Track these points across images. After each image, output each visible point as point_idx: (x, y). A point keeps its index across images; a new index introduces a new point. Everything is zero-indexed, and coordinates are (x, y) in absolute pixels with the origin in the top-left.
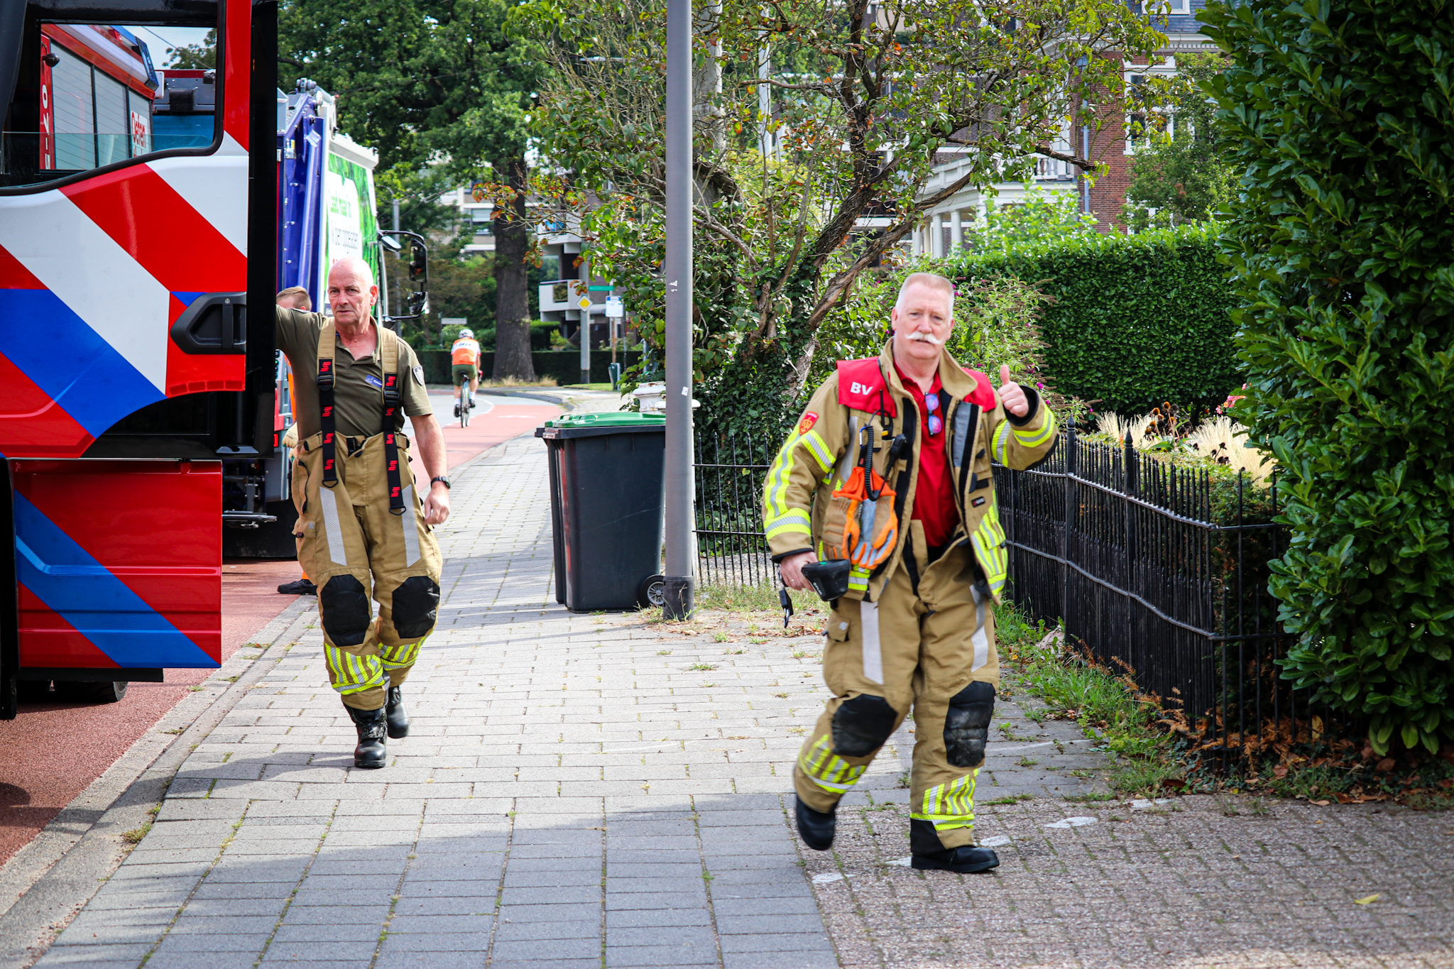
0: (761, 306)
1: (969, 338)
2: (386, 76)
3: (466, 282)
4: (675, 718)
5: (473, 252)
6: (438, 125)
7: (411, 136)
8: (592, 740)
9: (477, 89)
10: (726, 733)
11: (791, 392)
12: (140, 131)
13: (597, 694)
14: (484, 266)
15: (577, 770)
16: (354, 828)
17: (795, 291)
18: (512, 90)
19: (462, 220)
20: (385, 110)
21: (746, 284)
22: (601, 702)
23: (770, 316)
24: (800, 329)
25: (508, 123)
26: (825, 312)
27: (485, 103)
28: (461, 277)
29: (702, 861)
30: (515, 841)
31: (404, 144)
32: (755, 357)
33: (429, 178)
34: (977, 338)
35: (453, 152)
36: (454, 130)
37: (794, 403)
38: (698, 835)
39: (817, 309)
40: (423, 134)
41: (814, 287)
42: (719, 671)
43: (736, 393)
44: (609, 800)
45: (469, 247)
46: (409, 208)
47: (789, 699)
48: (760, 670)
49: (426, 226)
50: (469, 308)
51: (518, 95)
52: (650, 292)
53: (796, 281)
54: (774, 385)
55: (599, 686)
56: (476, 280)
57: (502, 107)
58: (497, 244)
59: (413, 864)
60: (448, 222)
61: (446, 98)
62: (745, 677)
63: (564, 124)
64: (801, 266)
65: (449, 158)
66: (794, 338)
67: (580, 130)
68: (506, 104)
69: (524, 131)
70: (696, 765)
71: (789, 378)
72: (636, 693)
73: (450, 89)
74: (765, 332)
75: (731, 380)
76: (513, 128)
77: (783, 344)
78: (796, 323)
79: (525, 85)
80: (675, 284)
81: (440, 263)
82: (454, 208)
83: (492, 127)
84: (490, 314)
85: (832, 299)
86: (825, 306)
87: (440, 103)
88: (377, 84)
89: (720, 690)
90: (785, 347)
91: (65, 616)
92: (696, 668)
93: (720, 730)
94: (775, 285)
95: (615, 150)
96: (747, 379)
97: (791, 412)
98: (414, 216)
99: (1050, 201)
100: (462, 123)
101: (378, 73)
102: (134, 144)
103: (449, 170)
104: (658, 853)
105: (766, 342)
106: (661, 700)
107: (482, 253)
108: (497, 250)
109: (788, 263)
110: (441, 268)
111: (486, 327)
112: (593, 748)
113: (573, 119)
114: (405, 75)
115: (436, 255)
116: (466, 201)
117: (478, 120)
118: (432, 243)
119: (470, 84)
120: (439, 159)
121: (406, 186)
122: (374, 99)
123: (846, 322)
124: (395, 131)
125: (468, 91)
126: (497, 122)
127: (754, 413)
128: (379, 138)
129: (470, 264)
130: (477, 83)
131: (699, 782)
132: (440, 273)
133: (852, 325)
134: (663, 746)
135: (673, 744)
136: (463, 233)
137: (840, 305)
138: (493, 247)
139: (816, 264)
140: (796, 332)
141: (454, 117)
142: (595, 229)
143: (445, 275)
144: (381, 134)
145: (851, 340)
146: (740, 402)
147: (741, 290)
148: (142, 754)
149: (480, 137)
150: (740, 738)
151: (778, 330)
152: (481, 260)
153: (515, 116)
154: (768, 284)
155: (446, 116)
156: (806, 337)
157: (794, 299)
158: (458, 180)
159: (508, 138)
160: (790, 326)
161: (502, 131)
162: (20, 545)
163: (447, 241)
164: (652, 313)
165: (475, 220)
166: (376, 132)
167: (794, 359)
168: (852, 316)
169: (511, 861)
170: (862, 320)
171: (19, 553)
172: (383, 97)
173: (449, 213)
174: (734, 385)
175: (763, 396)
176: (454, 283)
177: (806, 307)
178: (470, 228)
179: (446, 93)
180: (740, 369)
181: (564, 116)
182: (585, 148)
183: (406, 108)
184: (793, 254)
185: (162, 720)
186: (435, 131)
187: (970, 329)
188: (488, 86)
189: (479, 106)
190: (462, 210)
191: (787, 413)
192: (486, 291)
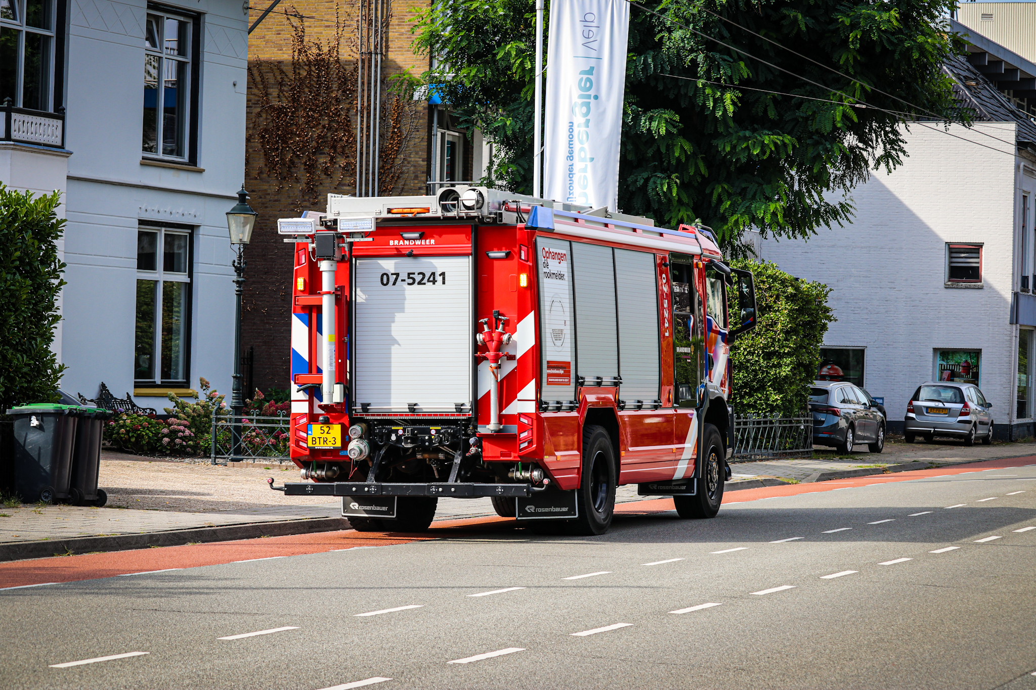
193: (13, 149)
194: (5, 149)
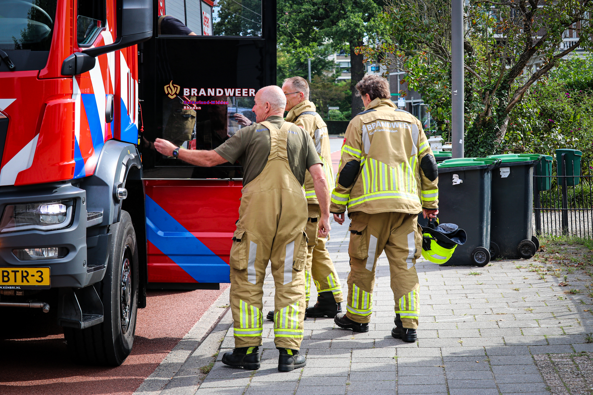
0: (485, 102)
1: (575, 117)
2: (305, 7)
3: (339, 92)
4: (468, 302)
5: (341, 80)
6: (328, 27)
7: (316, 32)
8: (430, 314)
9: (343, 12)
10: (495, 311)
11: (498, 140)
12: (207, 20)
13: (427, 288)
14: (346, 85)
15: (425, 332)
16: (317, 366)
17: (500, 95)
18: (358, 12)
19: (336, 66)
20: (305, 21)
21: (478, 92)
22: (430, 293)
23: (489, 106)
24: (502, 112)
25: (357, 25)
26: (513, 105)
27: (347, 17)
28: (336, 90)
29: (497, 386)
30: (400, 374)
31: (313, 34)
32: (482, 125)
33: (323, 49)
34: (578, 117)
35: (333, 38)
36: (334, 29)
37: (500, 146)
38: (491, 370)
39: (510, 103)
40: (321, 31)
41: (508, 94)
42: (482, 275)
43: (473, 141)
44: (444, 349)
45: (340, 78)
46: (315, 61)
47: (520, 291)
48: (502, 275)
49: (322, 69)
50: (340, 103)
51: (361, 14)
52: (435, 96)
53: (500, 91)
54: (491, 137)
55: (427, 284)
56: (342, 91)
57: (354, 19)
58: (352, 76)
59: (349, 388)
60: (331, 67)
61: (330, 16)
62: (495, 279)
63: (397, 20)
64: (502, 84)
65: (331, 41)
66: (499, 116)
67: (404, 23)
68: (356, 18)
69: (363, 29)
70: (483, 329)
71: (497, 134)
72: (446, 288)
73: (332, 12)
74: (487, 114)
75: (471, 135)
76: (359, 27)
77: (495, 119)
78: (500, 110)
79: (363, 10)
80: (456, 91)
81: (328, 84)
82: (333, 61)
83: (350, 27)
84: (349, 105)
85: (517, 99)
86: (513, 102)
87: (328, 18)
88: (303, 10)
89: (486, 286)
90: (496, 120)
91: (171, 257)
92: (472, 274)
93: (491, 309)
94: (491, 92)
95: (420, 31)
96: (478, 135)
97: (498, 150)
98: (317, 65)
99: (582, 58)
100: (338, 25)
101: (302, 5)
102: (204, 26)
103: (332, 45)
104: (473, 382)
105: (487, 118)
106: (459, 292)
107: (344, 80)
108: (352, 78)
109: (496, 83)
110: (328, 86)
111: (346, 111)
112: (431, 319)
113: (401, 17)
114: (314, 6)
115: (326, 81)
116: (337, 59)
117: (344, 24)
118: (324, 76)
119: (340, 10)
120: (327, 41)
121: (314, 53)
122: (301, 16)
123: (522, 109)
124: (309, 29)
125: (340, 13)
126: (352, 25)
127: (482, 150)
128: (302, 32)
129: (340, 84)
130: (344, 9)
131: (487, 339)
132: (328, 88)
133: (524, 110)
134: (465, 318)
135: (470, 317)
136: (337, 72)
137: (519, 101)
138: (350, 78)
139: (508, 83)
140: (500, 113)
141: (334, 23)
142: (411, 67)
143: (329, 89)
144: (303, 31)
145: (523, 117)
146: (475, 145)
147: (475, 95)
148: (208, 319)
149: (345, 31)
150: (502, 314)
151: (492, 113)
152: (344, 83)
153: (359, 22)
154: (488, 92)
155: (331, 23)
156: (504, 116)
157: (499, 99)
158: (335, 50)
159: (357, 31)
160: (497, 111)
161: (354, 29)
162: (149, 222)
163: (330, 75)
164: (436, 105)
165: (341, 66)
166: (301, 30)
167: (500, 126)
168: (524, 106)
169: (399, 386)
170: (528, 108)
171: (148, 226)
172: (305, 15)
173: (331, 64)
174: (472, 137)
175: (486, 142)
176: (334, 92)
177: (505, 102)
178: (340, 70)
179: (331, 14)
180: (475, 130)
181: (397, 16)
182: (406, 31)
183: (314, 20)
184: (499, 78)
185: (217, 300)
186: (326, 29)
187: (575, 112)
188: (349, 11)
189: (344, 18)
190: (335, 62)
191: (497, 150)
192: (347, 95)
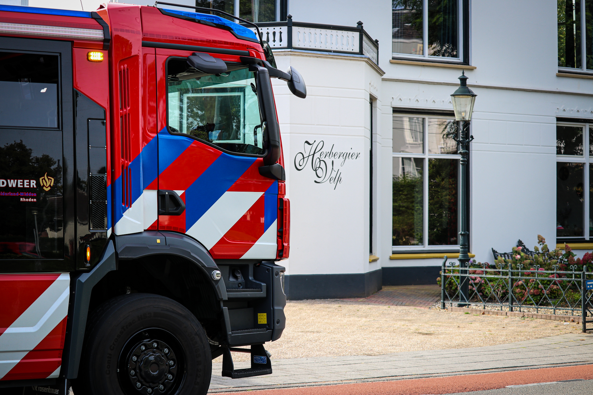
193: (291, 55)
194: (285, 55)
